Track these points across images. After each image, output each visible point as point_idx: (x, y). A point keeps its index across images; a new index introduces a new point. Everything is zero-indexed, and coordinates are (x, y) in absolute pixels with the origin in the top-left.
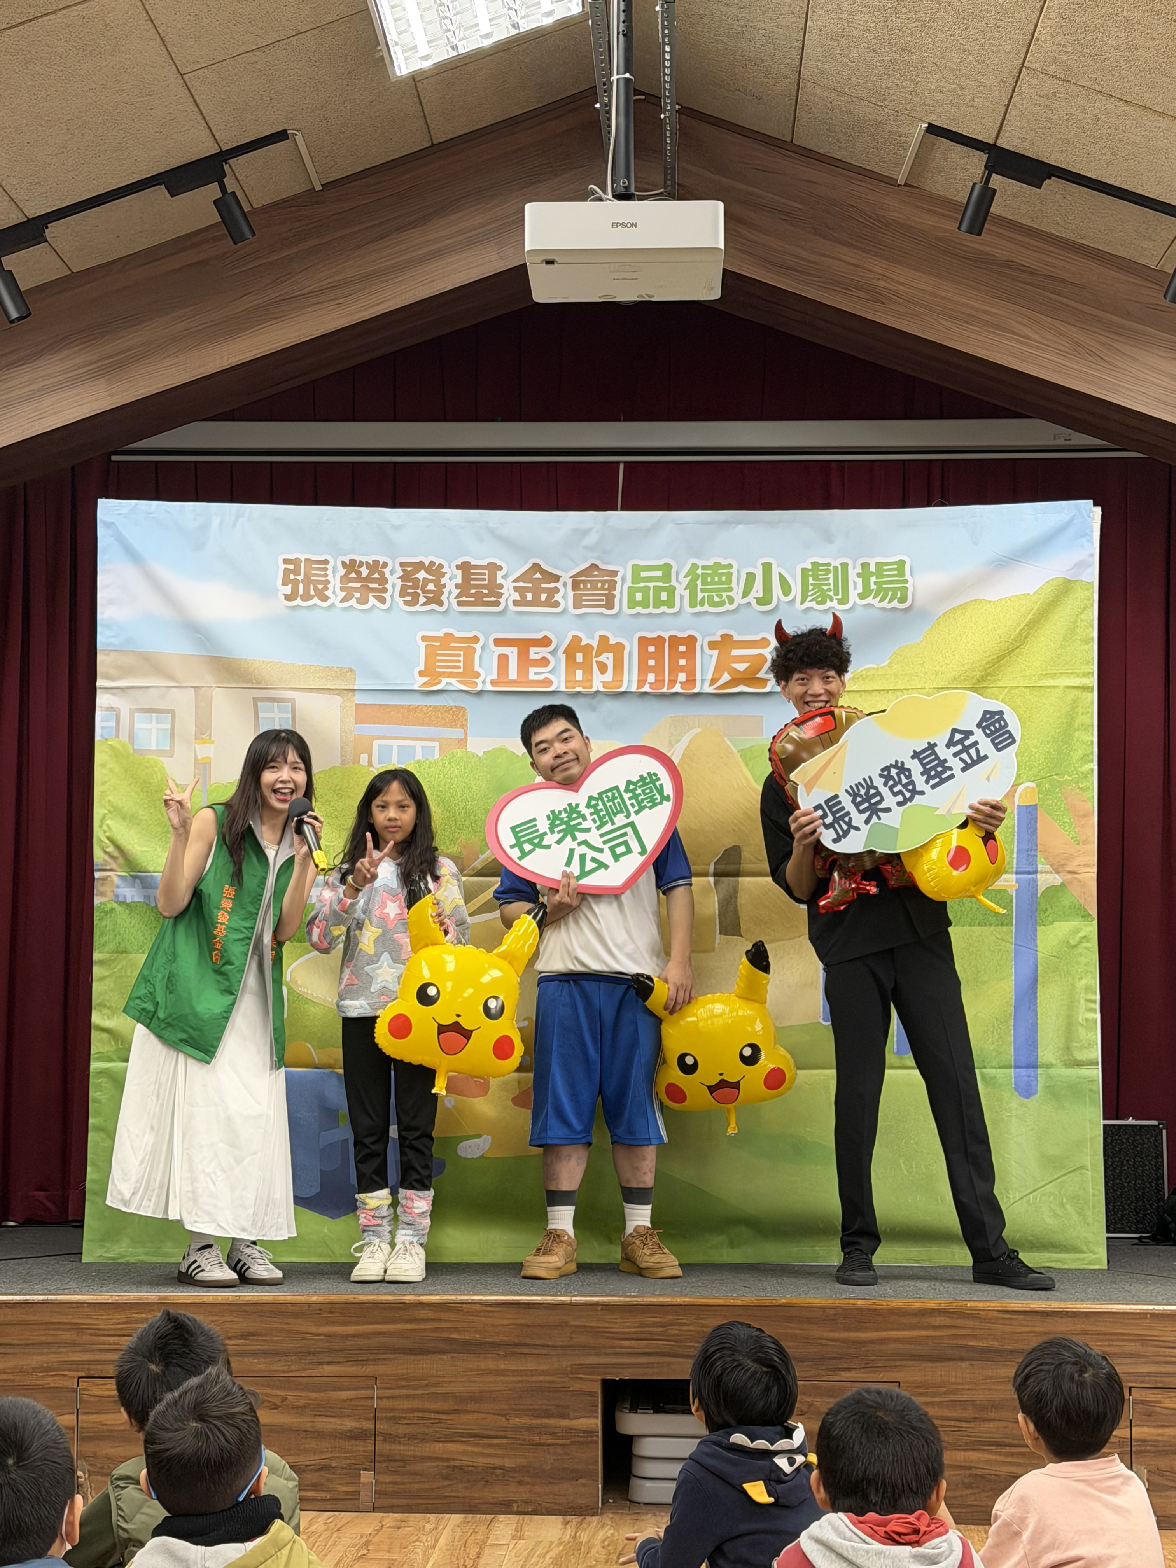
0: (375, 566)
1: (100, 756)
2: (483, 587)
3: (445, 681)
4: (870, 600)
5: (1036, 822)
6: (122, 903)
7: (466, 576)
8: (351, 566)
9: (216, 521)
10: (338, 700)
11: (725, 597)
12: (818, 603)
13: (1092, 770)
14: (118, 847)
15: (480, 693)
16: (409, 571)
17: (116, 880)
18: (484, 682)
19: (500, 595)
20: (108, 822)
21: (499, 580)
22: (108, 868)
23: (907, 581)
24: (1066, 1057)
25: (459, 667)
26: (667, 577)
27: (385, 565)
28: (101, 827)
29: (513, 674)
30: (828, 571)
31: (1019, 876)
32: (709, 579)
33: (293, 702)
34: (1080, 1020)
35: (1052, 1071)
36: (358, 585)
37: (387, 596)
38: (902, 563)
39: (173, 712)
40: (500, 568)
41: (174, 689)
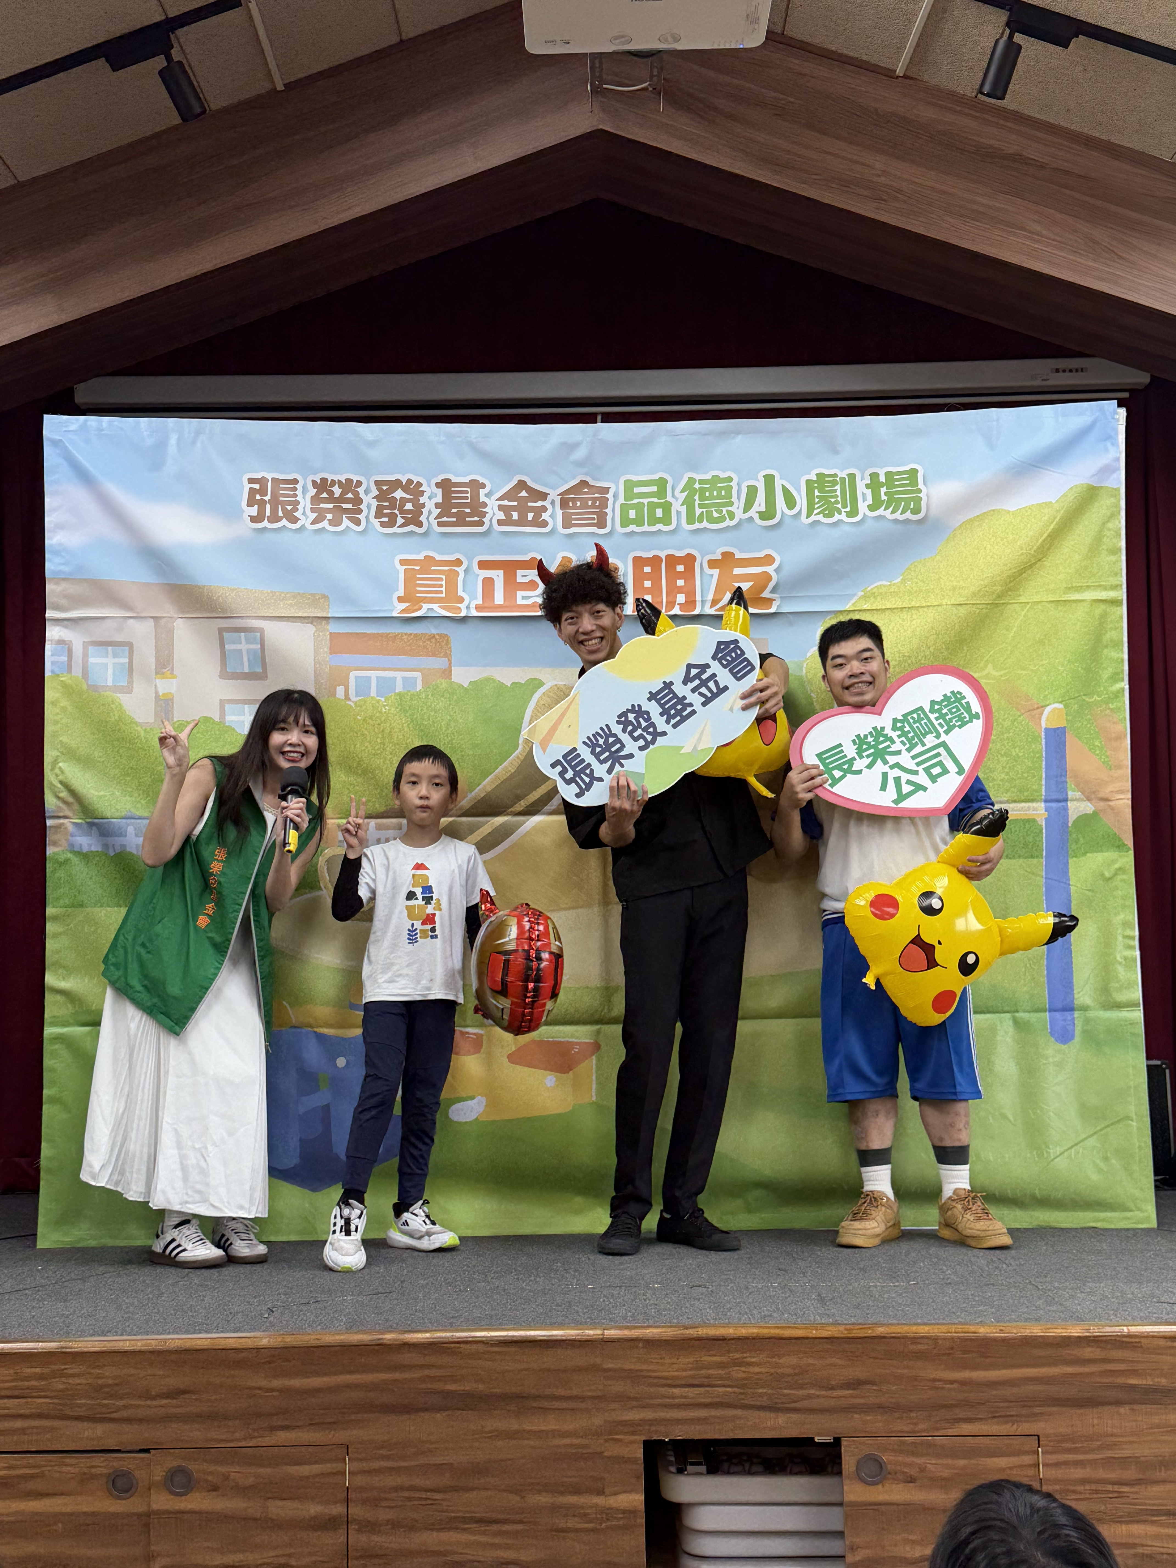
0: (348, 485)
1: (51, 694)
2: (465, 505)
3: (426, 606)
4: (881, 511)
5: (1065, 746)
6: (79, 853)
7: (446, 495)
8: (322, 486)
9: (173, 440)
10: (310, 629)
11: (724, 512)
12: (825, 516)
13: (1123, 689)
14: (72, 792)
15: (465, 619)
16: (385, 489)
17: (71, 828)
18: (468, 607)
19: (484, 514)
20: (60, 764)
21: (482, 499)
22: (61, 814)
23: (920, 491)
24: (1103, 998)
25: (441, 592)
26: (662, 492)
27: (359, 484)
28: (52, 770)
29: (499, 598)
30: (835, 483)
31: (1048, 804)
32: (707, 494)
33: (261, 631)
34: (1118, 958)
35: (1091, 1014)
36: (331, 506)
37: (362, 517)
38: (914, 472)
39: (130, 645)
40: (483, 486)
41: (132, 621)
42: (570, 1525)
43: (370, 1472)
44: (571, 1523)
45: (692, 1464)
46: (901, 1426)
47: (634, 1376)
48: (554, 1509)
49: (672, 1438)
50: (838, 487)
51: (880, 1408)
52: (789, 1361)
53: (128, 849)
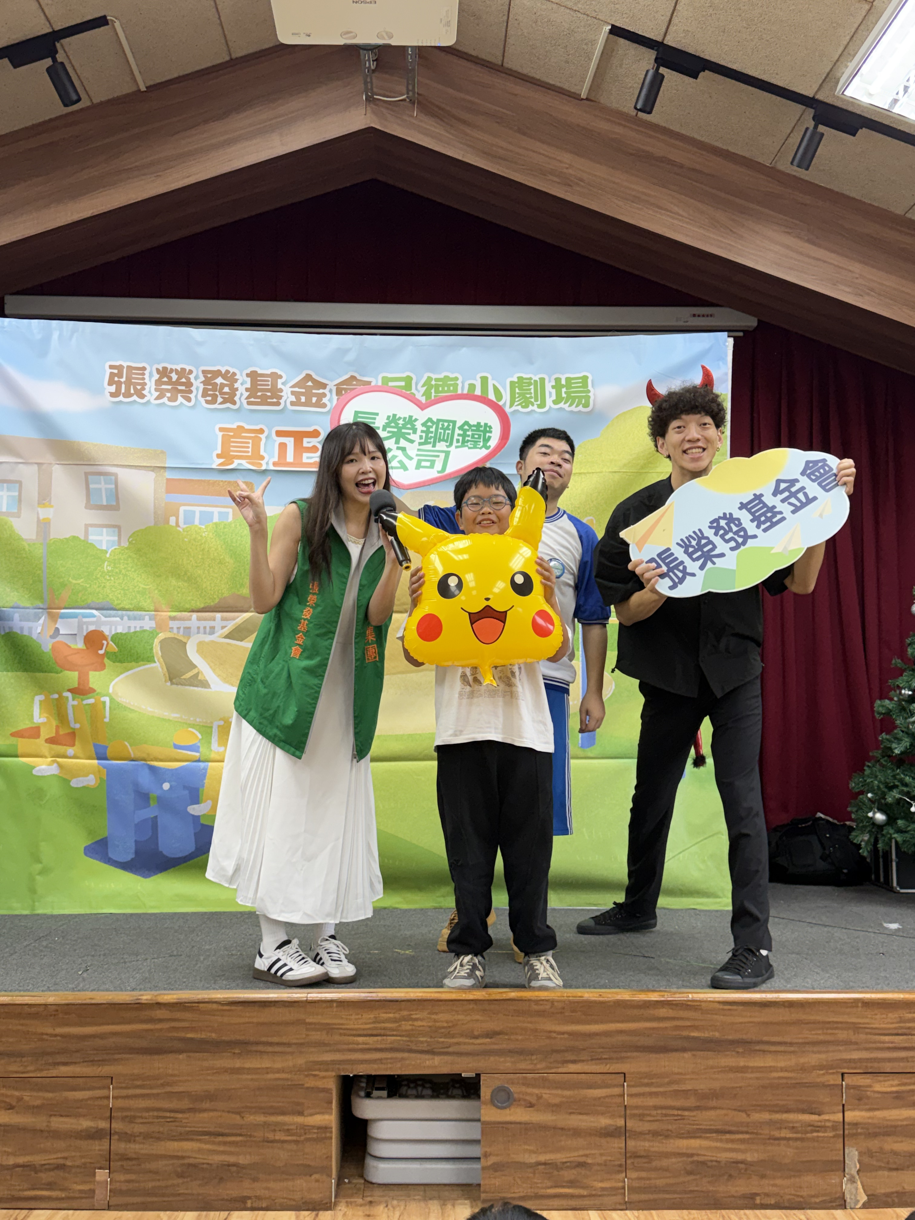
0: (182, 373)
2: (268, 390)
3: (237, 462)
4: (561, 405)
7: (254, 382)
8: (164, 373)
9: (55, 336)
10: (152, 475)
12: (523, 407)
15: (265, 472)
16: (209, 377)
18: (267, 463)
19: (281, 397)
21: (280, 386)
23: (589, 391)
25: (248, 452)
27: (191, 372)
29: (290, 458)
30: (530, 384)
32: (440, 389)
33: (116, 475)
36: (169, 387)
37: (192, 396)
38: (585, 378)
39: (20, 483)
40: (281, 377)
41: (21, 465)
42: (277, 1138)
43: (127, 1097)
44: (279, 1136)
45: (378, 1089)
46: (523, 1066)
47: (329, 1029)
48: (266, 1125)
49: (355, 1073)
50: (532, 387)
51: (511, 1052)
52: (444, 1017)
53: (14, 630)
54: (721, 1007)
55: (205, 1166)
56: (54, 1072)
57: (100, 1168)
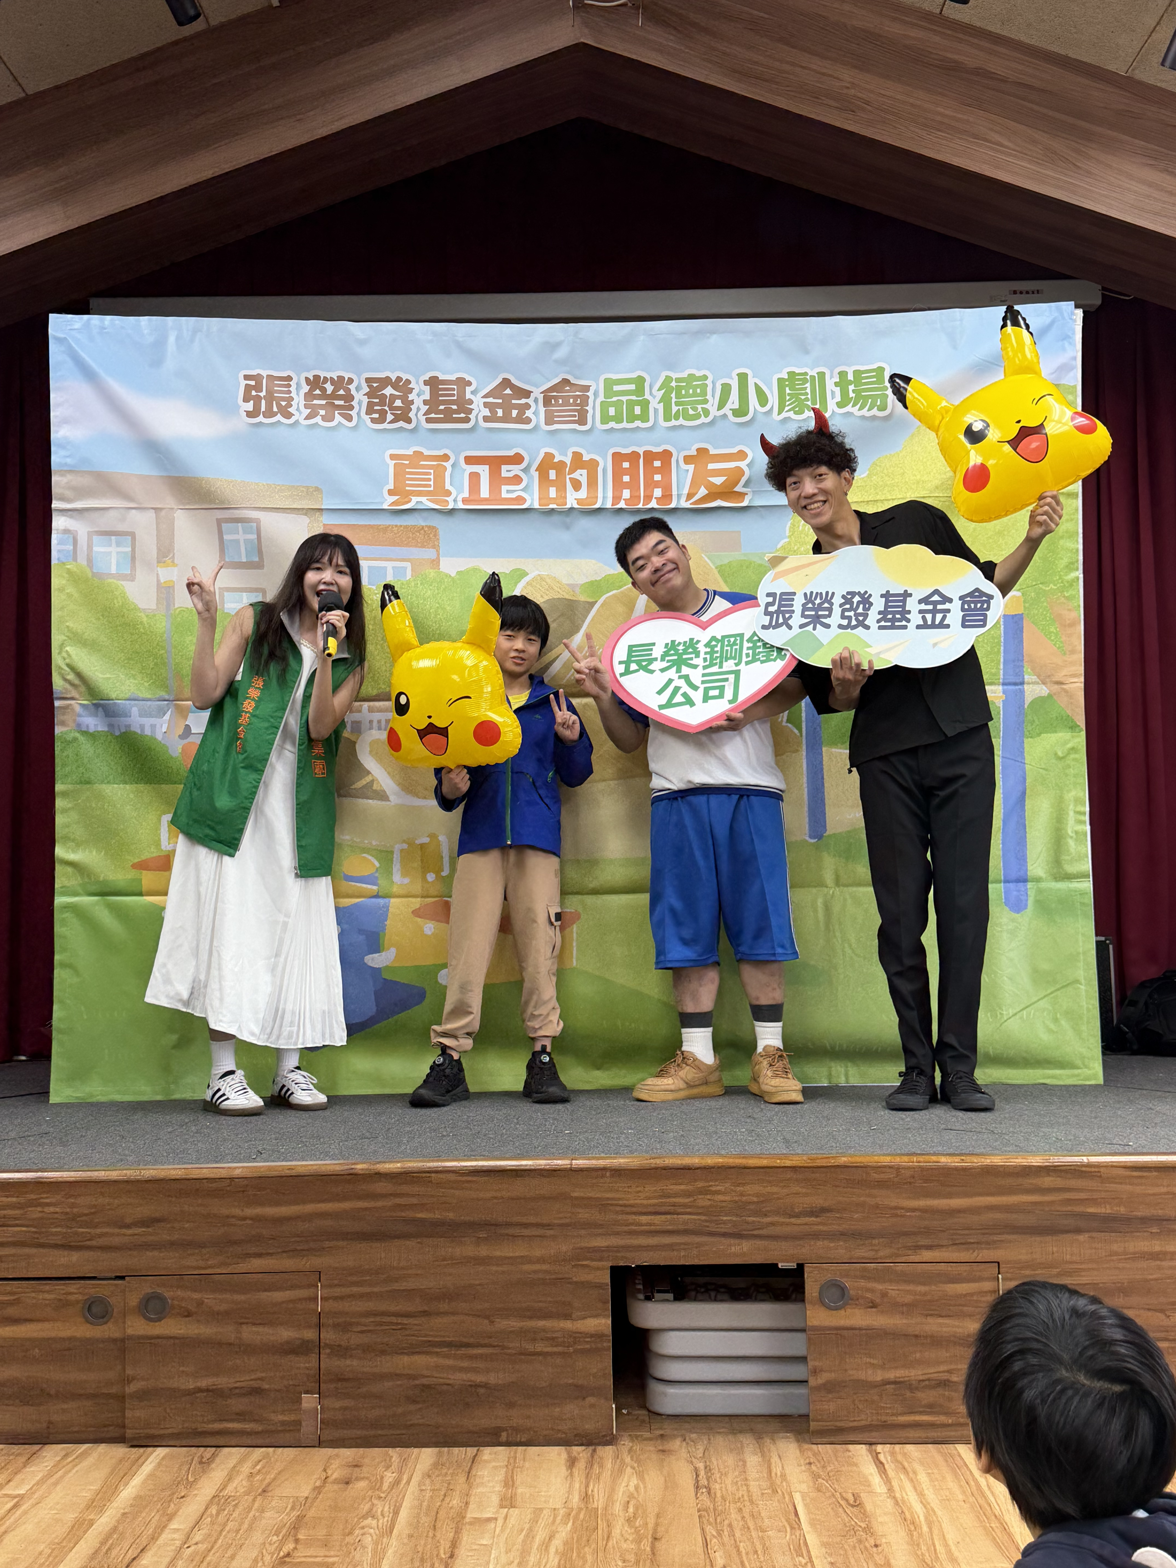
0: (339, 382)
1: (57, 581)
2: (452, 402)
3: (415, 499)
4: (849, 408)
5: (1022, 632)
6: (85, 733)
7: (434, 392)
8: (315, 383)
9: (172, 339)
10: (305, 520)
11: (700, 409)
12: (796, 413)
13: (1078, 578)
14: (79, 675)
15: (452, 511)
16: (376, 386)
17: (78, 709)
18: (455, 501)
19: (470, 411)
20: (68, 648)
21: (468, 396)
22: (68, 696)
24: (1055, 871)
25: (430, 486)
26: (640, 390)
27: (351, 381)
28: (59, 653)
29: (485, 492)
30: (805, 381)
31: (1005, 687)
32: (683, 392)
33: (258, 521)
34: (1070, 832)
35: (1043, 885)
36: (324, 402)
37: (353, 413)
38: (881, 370)
39: (133, 535)
40: (469, 384)
41: (134, 511)
42: (539, 1349)
43: (342, 1298)
44: (540, 1347)
45: (659, 1292)
46: (862, 1252)
47: (601, 1205)
48: (522, 1333)
49: (639, 1263)
50: (808, 385)
51: (844, 1235)
52: (753, 1190)
53: (132, 729)
54: (1128, 1173)
55: (445, 1387)
56: (243, 1267)
57: (307, 1392)
